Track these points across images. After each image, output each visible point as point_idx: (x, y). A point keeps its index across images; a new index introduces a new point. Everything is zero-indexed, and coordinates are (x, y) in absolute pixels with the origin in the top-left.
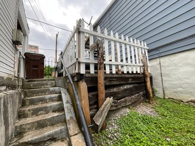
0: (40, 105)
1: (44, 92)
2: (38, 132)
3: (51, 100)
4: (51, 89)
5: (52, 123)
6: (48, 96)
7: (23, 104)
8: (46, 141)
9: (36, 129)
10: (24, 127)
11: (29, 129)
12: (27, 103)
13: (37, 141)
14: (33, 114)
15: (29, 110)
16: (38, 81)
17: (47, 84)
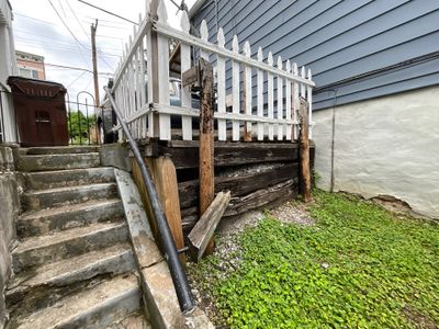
0: (66, 209)
1: (74, 178)
2: (70, 263)
3: (94, 196)
4: (92, 171)
5: (101, 243)
6: (84, 189)
7: (25, 205)
8: (90, 280)
9: (64, 258)
10: (34, 254)
11: (48, 258)
12: (35, 204)
13: (70, 281)
14: (52, 228)
15: (42, 220)
16: (55, 152)
17: (80, 161)
